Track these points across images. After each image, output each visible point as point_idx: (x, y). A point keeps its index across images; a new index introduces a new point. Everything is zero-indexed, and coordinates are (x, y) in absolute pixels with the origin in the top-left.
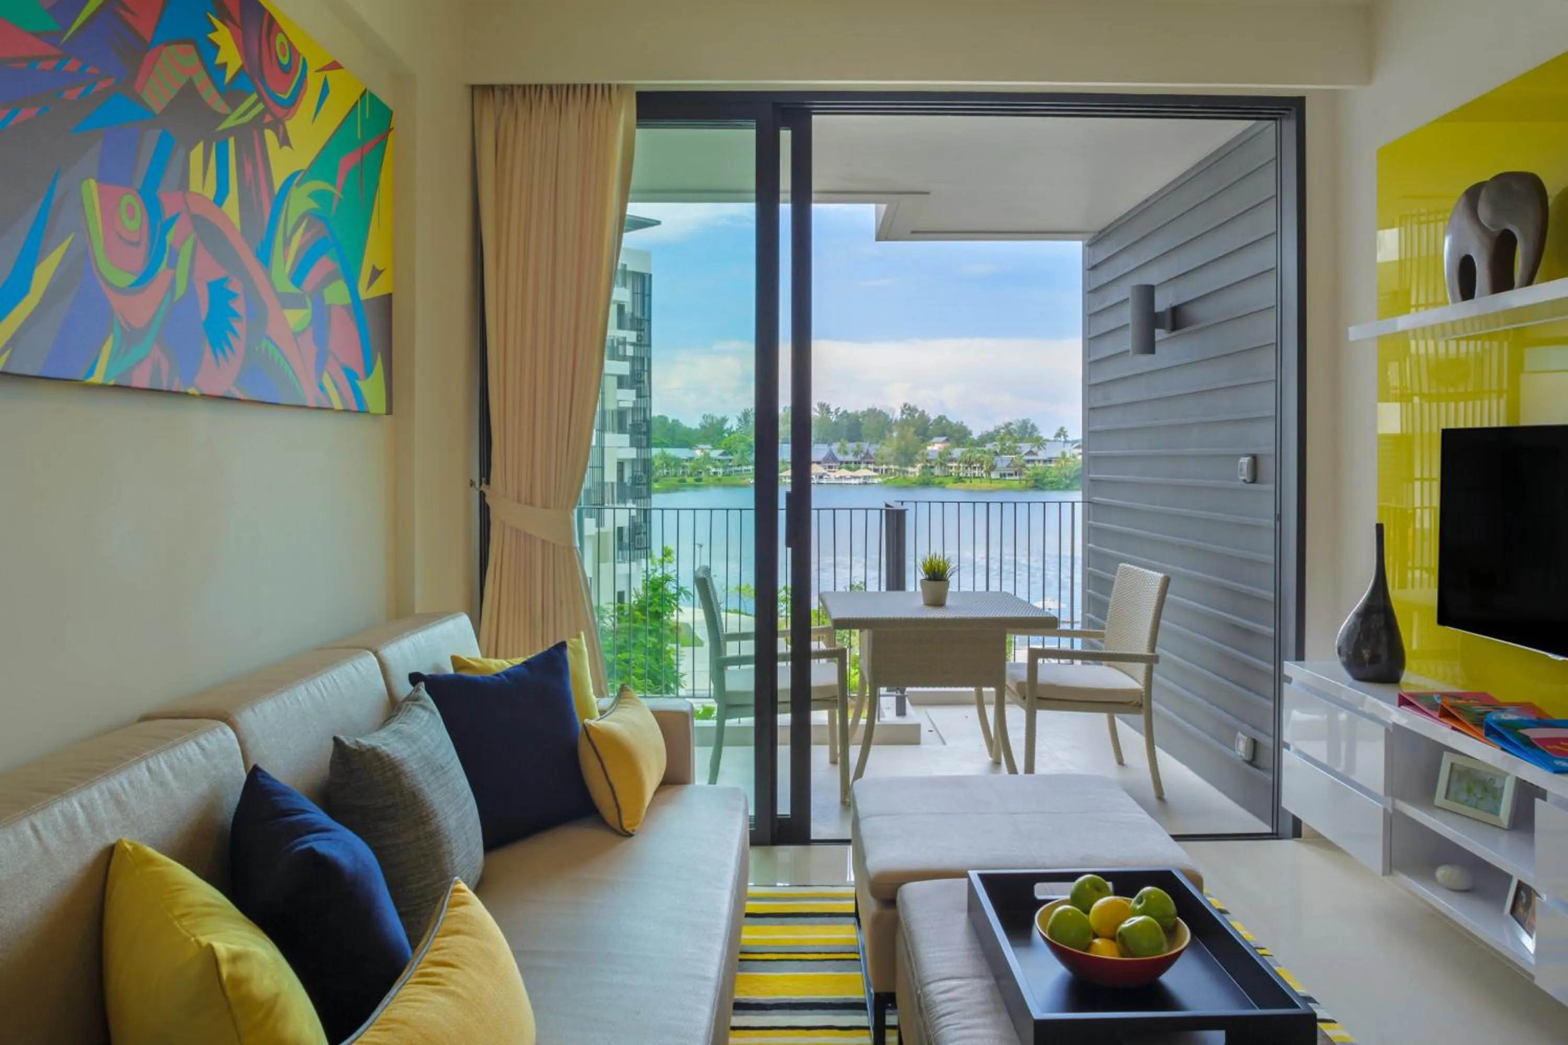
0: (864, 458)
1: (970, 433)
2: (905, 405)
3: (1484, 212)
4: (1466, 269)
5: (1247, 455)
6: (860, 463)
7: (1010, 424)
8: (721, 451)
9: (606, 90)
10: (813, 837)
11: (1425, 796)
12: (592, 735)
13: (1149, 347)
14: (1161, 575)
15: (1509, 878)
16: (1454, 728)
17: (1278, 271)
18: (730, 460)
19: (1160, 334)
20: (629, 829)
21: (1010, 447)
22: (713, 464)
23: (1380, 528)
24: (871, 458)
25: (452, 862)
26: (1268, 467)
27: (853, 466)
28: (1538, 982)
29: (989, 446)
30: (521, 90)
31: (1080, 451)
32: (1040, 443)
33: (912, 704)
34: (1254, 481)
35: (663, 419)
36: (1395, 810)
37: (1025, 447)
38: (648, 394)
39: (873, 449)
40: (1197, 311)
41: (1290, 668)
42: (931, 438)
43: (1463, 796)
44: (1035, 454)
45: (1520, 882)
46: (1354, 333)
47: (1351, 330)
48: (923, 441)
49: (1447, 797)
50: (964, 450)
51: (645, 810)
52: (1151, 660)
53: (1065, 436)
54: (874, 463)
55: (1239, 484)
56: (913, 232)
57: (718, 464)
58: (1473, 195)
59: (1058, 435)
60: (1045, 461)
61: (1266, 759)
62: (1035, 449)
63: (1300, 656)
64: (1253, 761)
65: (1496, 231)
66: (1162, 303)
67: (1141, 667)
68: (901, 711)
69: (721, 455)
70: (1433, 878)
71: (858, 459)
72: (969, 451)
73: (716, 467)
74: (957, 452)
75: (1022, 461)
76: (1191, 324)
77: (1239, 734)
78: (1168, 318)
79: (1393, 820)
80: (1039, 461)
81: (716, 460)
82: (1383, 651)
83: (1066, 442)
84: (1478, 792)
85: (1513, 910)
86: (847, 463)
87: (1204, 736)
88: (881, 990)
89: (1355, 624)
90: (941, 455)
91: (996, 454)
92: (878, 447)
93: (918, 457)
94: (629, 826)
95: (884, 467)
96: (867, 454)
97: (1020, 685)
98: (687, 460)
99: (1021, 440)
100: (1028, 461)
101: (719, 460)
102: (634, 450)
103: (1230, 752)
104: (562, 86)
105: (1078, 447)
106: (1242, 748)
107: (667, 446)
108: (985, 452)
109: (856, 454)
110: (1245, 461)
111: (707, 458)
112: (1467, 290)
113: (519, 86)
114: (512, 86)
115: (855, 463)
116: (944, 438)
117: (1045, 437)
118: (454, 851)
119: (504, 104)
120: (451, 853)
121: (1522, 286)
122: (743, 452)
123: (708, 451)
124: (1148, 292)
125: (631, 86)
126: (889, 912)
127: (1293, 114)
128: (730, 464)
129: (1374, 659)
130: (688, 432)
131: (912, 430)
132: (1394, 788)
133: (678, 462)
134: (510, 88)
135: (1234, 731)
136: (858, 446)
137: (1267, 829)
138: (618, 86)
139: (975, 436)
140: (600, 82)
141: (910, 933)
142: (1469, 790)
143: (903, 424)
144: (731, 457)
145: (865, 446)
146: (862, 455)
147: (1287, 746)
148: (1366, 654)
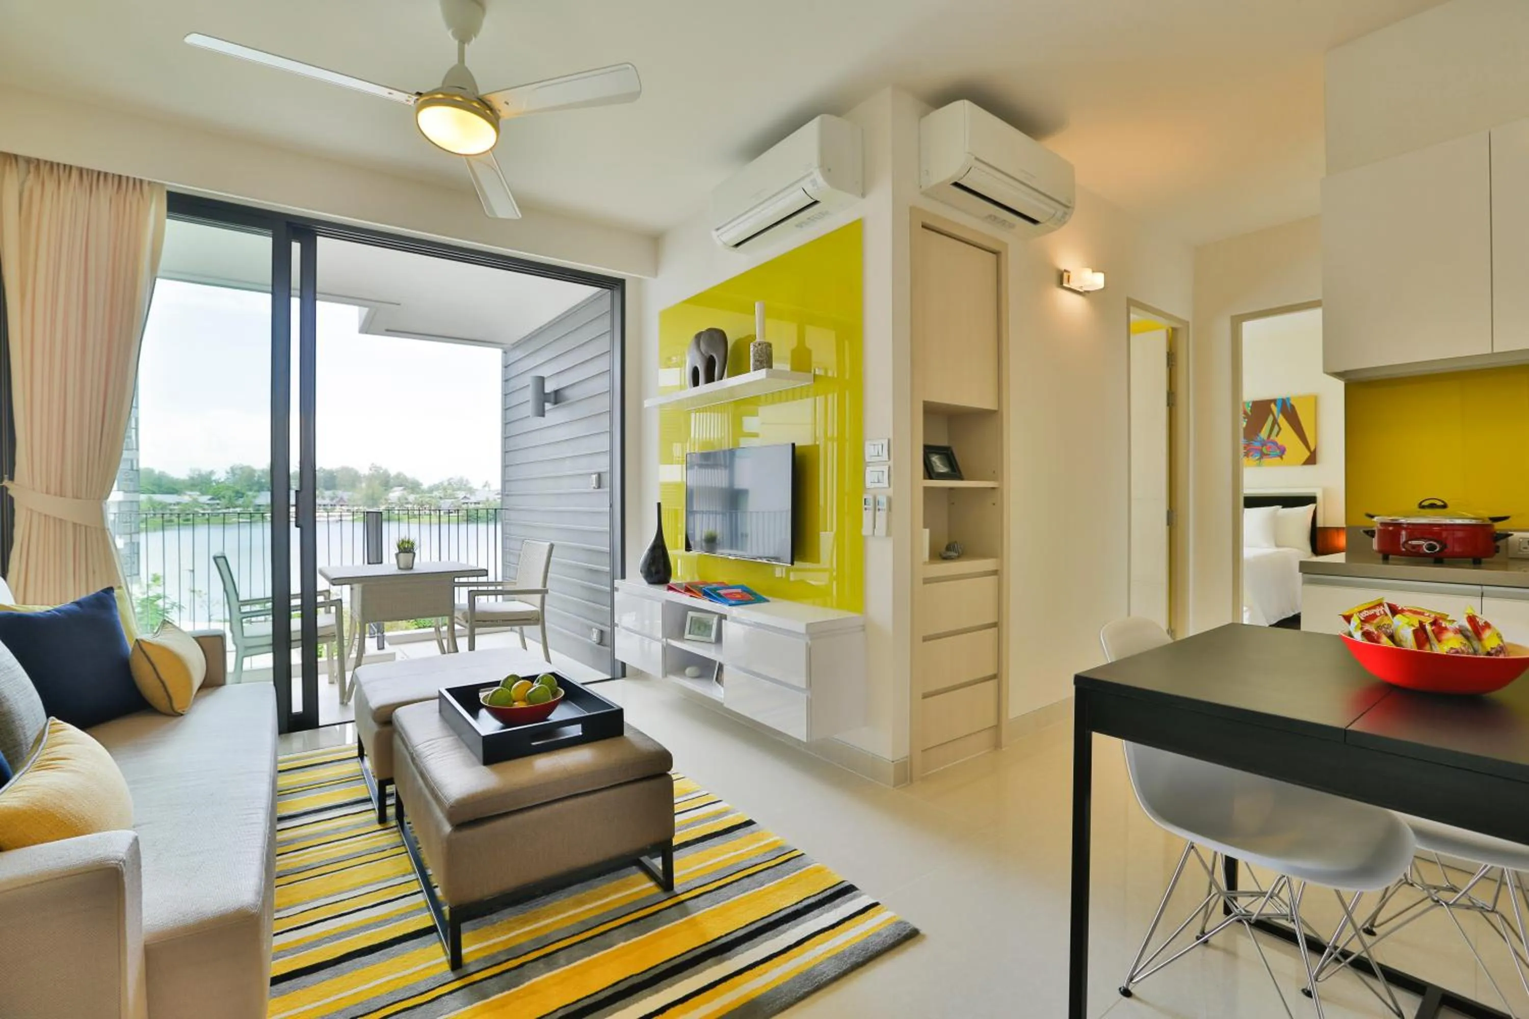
0: (339, 501)
1: (421, 485)
2: (373, 464)
3: (703, 347)
4: (695, 372)
5: (595, 474)
6: (335, 505)
7: (451, 479)
8: (209, 497)
9: (138, 184)
10: (320, 724)
11: (680, 636)
12: (144, 646)
13: (541, 413)
14: (548, 544)
15: (715, 662)
16: (691, 596)
17: (610, 371)
18: (218, 504)
19: (548, 406)
20: (180, 711)
21: (450, 495)
22: (201, 507)
23: (659, 505)
24: (344, 502)
25: (25, 734)
26: (606, 479)
27: (329, 507)
28: (726, 705)
29: (436, 493)
30: (48, 167)
31: (500, 496)
32: (471, 491)
33: (390, 644)
34: (599, 487)
35: (150, 472)
36: (668, 644)
37: (461, 494)
38: (135, 447)
39: (346, 495)
40: (567, 393)
41: (618, 583)
42: (392, 488)
43: (696, 632)
44: (468, 498)
45: (719, 664)
46: (647, 404)
47: (645, 402)
48: (386, 490)
49: (690, 633)
50: (418, 496)
51: (193, 697)
52: (543, 592)
53: (489, 487)
54: (347, 505)
55: (591, 490)
56: (387, 330)
57: (206, 507)
58: (698, 337)
59: (485, 486)
60: (475, 503)
61: (607, 640)
62: (468, 496)
63: (623, 577)
64: (601, 642)
65: (707, 356)
66: (549, 388)
67: (537, 598)
68: (381, 647)
69: (210, 500)
70: (685, 675)
71: (334, 502)
72: (420, 497)
73: (204, 509)
74: (411, 498)
75: (460, 504)
76: (564, 401)
77: (594, 630)
78: (552, 396)
79: (666, 649)
80: (471, 503)
81: (204, 504)
82: (661, 567)
83: (490, 491)
84: (702, 628)
85: (717, 679)
86: (324, 505)
87: (574, 635)
88: (381, 778)
89: (648, 555)
90: (399, 499)
91: (441, 498)
92: (350, 493)
93: (383, 501)
94: (179, 708)
95: (356, 508)
96: (341, 499)
97: (464, 613)
98: (174, 504)
99: (459, 489)
100: (464, 503)
101: (208, 504)
102: (121, 493)
103: (589, 641)
104: (93, 171)
105: (498, 494)
106: (595, 636)
107: (154, 493)
108: (433, 497)
109: (332, 499)
110: (594, 477)
111: (196, 502)
112: (696, 383)
113: (46, 162)
114: (38, 160)
115: (331, 505)
116: (402, 488)
117: (475, 487)
118: (27, 726)
119: (29, 172)
120: (23, 728)
121: (718, 380)
122: (230, 498)
123: (196, 497)
124: (541, 380)
125: (162, 185)
126: (387, 729)
127: (619, 287)
128: (219, 507)
129: (657, 572)
130: (175, 482)
131: (378, 482)
132: (666, 635)
133: (164, 506)
134: (36, 162)
135: (590, 628)
136: (334, 494)
137: (609, 677)
138: (149, 183)
139: (425, 486)
140: (132, 175)
141: (403, 729)
142: (699, 628)
143: (370, 479)
144: (218, 501)
145: (340, 493)
146: (338, 499)
147: (617, 625)
148: (653, 569)
